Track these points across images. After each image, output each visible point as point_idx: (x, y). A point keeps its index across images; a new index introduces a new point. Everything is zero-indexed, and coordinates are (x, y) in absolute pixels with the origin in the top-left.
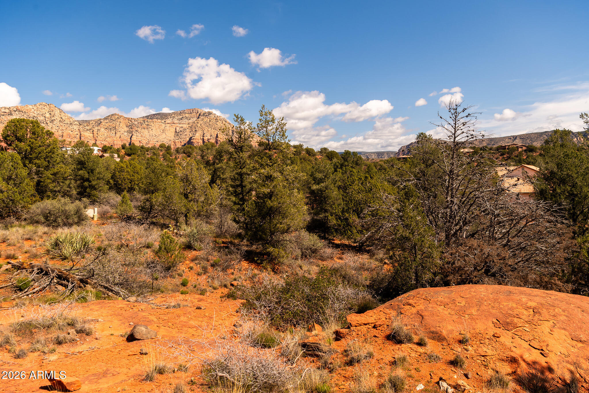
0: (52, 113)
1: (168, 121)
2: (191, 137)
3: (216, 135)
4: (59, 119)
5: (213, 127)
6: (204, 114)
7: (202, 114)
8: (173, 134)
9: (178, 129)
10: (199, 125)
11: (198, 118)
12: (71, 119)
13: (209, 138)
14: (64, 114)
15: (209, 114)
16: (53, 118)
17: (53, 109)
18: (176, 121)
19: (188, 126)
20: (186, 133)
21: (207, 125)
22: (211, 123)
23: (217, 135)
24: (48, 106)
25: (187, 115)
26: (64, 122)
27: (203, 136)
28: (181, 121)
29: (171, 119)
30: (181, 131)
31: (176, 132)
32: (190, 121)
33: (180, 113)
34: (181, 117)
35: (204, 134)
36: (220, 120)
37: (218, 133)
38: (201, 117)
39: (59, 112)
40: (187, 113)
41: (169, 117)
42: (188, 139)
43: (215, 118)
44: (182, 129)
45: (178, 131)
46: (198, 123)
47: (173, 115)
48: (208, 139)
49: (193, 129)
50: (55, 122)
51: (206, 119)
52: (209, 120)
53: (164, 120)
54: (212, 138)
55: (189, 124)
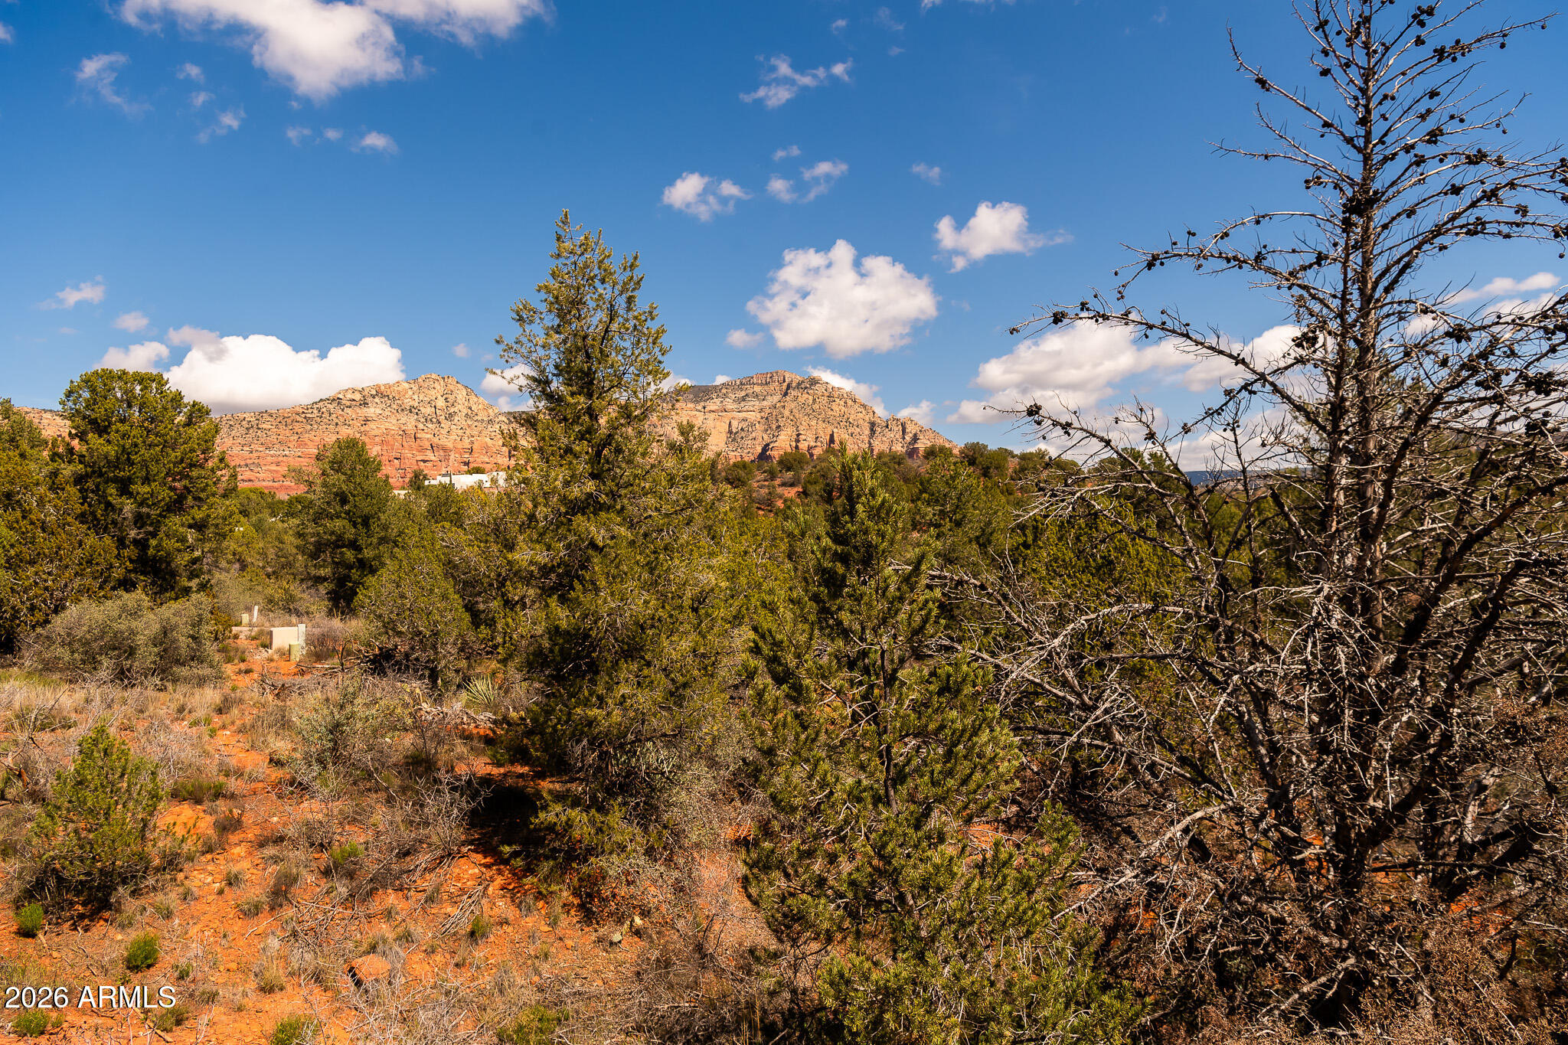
0: (451, 398)
1: (711, 406)
2: (768, 445)
3: (828, 438)
4: (465, 411)
5: (823, 416)
6: (799, 384)
7: (794, 385)
8: (724, 436)
9: (735, 424)
10: (787, 413)
11: (786, 394)
12: (490, 411)
13: (813, 444)
14: (476, 399)
15: (811, 385)
16: (452, 410)
17: (452, 387)
18: (730, 404)
19: (759, 416)
20: (754, 434)
21: (807, 411)
22: (816, 406)
23: (832, 436)
24: (442, 382)
25: (757, 389)
26: (476, 418)
27: (797, 441)
28: (742, 404)
29: (718, 401)
30: (742, 429)
31: (730, 432)
32: (765, 403)
33: (741, 384)
34: (743, 394)
35: (798, 435)
36: (841, 397)
37: (835, 430)
38: (793, 393)
39: (465, 393)
40: (758, 384)
41: (714, 395)
42: (759, 449)
43: (827, 394)
44: (744, 425)
45: (734, 431)
46: (784, 407)
47: (724, 391)
48: (810, 448)
49: (772, 423)
50: (456, 418)
51: (804, 397)
52: (811, 398)
53: (702, 404)
54: (819, 444)
55: (761, 410)
